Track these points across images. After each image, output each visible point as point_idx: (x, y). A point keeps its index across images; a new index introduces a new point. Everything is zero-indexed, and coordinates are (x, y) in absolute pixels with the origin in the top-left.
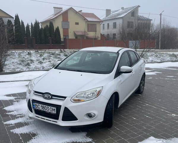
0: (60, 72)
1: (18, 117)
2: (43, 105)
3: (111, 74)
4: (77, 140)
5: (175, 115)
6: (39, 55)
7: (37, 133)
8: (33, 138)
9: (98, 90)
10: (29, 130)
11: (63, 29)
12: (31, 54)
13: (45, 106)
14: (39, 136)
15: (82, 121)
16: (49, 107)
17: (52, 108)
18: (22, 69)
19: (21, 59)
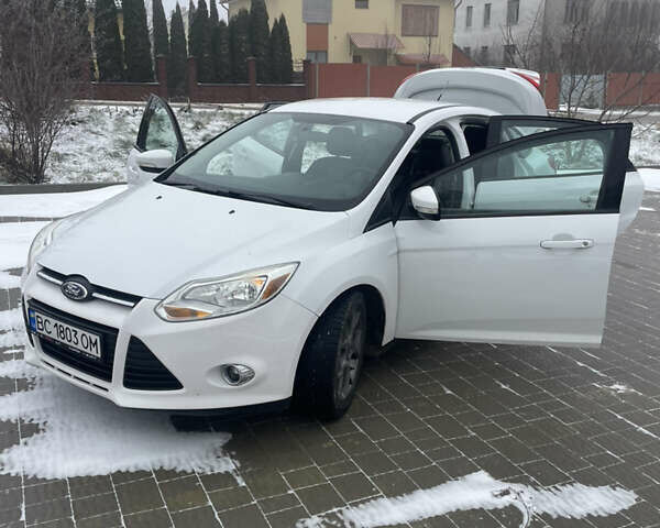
0: (160, 197)
1: (9, 357)
2: (59, 323)
3: (350, 212)
4: (179, 461)
5: (622, 388)
6: (191, 125)
7: (45, 423)
8: (22, 441)
9: (274, 275)
10: (23, 410)
11: (308, 24)
12: (162, 120)
13: (65, 326)
14: (48, 434)
15: (198, 395)
16: (80, 332)
17: (88, 334)
18: (117, 174)
19: (123, 138)
